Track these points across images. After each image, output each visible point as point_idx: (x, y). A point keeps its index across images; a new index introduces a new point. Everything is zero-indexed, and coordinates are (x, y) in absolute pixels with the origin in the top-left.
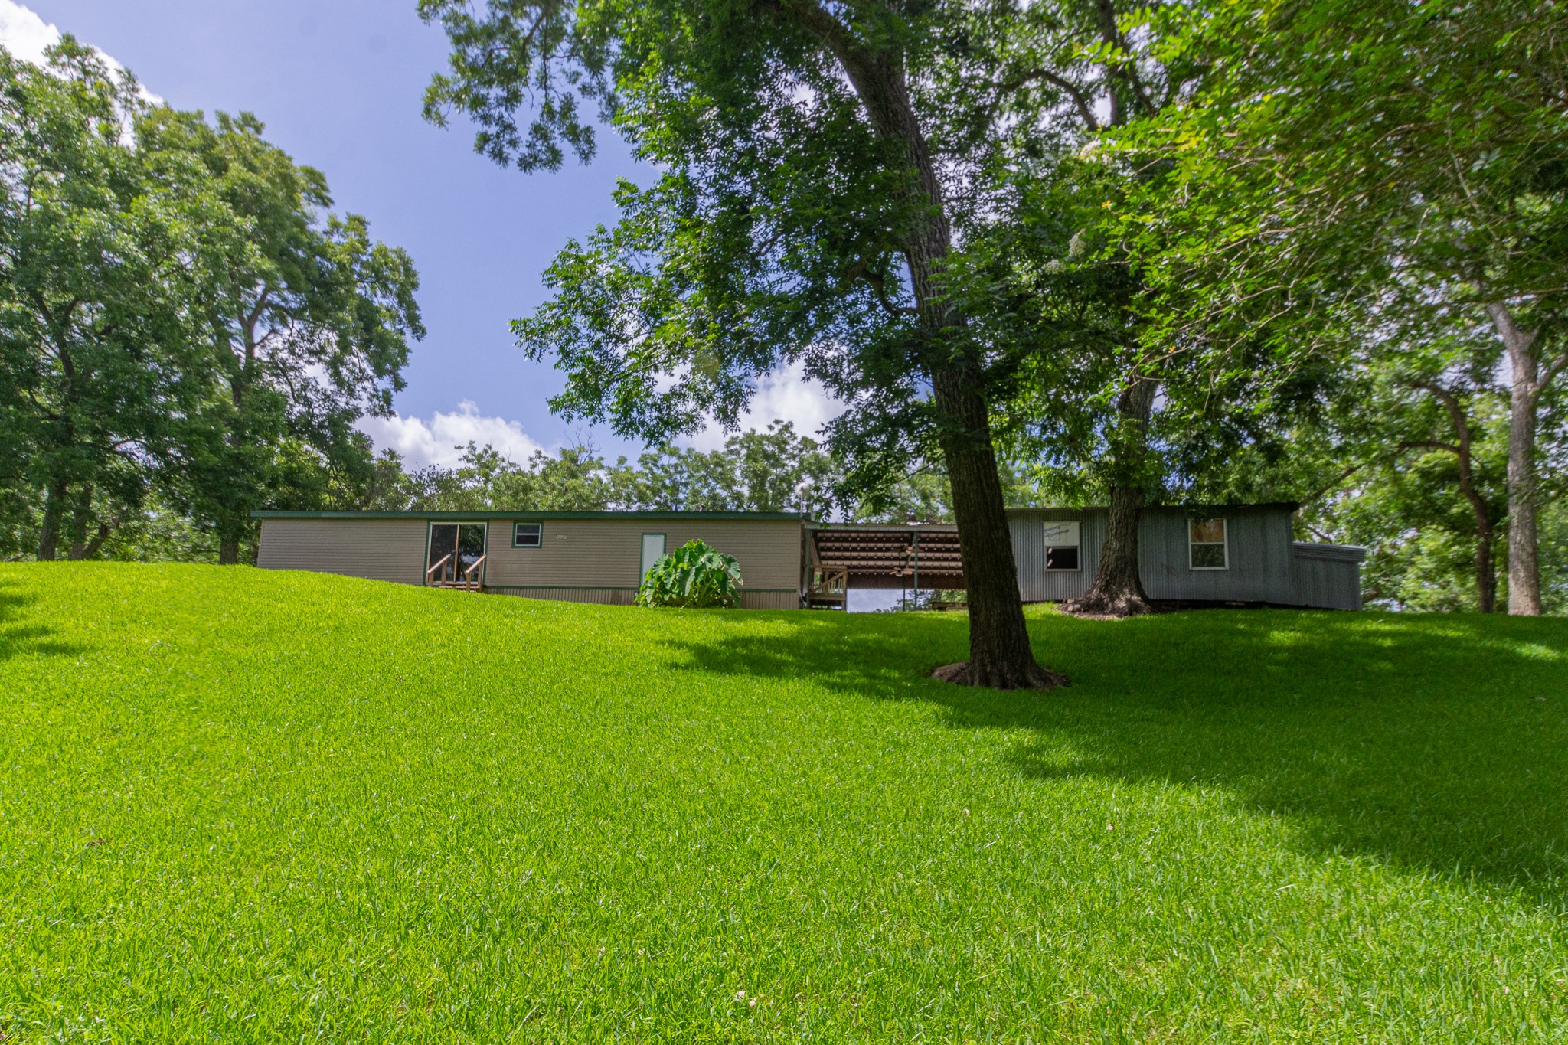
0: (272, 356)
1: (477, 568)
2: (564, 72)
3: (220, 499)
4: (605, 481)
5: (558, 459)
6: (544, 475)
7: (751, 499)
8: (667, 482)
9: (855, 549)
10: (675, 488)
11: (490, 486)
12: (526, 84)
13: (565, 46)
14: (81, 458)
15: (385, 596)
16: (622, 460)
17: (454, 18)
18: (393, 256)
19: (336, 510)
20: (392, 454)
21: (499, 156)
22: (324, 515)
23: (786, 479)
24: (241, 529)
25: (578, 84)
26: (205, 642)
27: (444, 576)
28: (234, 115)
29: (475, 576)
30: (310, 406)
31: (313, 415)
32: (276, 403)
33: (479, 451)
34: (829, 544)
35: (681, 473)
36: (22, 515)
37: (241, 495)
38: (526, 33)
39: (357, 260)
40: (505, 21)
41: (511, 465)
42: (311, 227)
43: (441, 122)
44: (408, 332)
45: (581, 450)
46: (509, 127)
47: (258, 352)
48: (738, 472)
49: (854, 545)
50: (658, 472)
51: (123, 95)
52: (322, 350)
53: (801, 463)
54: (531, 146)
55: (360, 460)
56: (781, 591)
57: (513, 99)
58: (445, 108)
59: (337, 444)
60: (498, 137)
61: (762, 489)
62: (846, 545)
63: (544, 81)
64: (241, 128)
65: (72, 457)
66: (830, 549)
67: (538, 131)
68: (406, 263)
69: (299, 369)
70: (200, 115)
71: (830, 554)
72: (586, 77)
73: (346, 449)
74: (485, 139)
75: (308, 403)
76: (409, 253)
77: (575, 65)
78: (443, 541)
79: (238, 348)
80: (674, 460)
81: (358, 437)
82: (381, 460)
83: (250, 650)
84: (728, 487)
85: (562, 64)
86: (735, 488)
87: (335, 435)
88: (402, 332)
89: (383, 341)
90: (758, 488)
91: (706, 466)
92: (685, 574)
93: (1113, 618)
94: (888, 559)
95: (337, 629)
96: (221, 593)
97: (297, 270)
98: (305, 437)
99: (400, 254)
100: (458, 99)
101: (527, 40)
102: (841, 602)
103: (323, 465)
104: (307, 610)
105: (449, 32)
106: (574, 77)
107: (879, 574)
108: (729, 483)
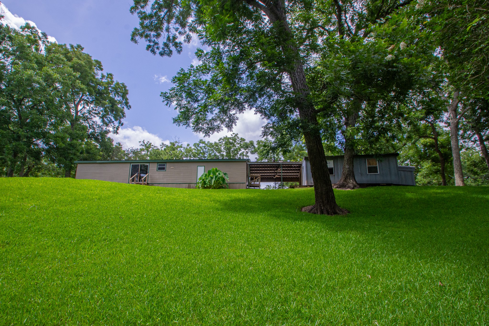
0: (83, 115)
1: (146, 178)
2: (174, 28)
3: (65, 158)
4: (183, 151)
5: (169, 145)
6: (165, 150)
7: (227, 156)
8: (202, 151)
9: (261, 170)
10: (204, 153)
11: (149, 153)
12: (162, 31)
13: (174, 20)
14: (22, 145)
15: (116, 187)
16: (188, 145)
17: (141, 13)
18: (121, 85)
19: (102, 160)
20: (119, 144)
21: (153, 52)
22: (98, 162)
23: (236, 150)
24: (71, 167)
25: (178, 31)
26: (51, 205)
27: (135, 181)
28: (75, 45)
29: (145, 181)
30: (95, 130)
31: (95, 132)
32: (84, 128)
33: (146, 143)
34: (253, 169)
35: (206, 149)
36: (6, 164)
37: (71, 156)
38: (163, 16)
39: (110, 87)
40: (156, 13)
41: (155, 147)
42: (96, 77)
43: (136, 42)
44: (125, 107)
45: (176, 142)
46: (156, 44)
47: (79, 114)
48: (222, 148)
49: (261, 169)
50: (199, 148)
51: (43, 40)
52: (99, 113)
53: (240, 145)
54: (163, 49)
55: (110, 146)
56: (241, 183)
57: (158, 35)
58: (137, 38)
59: (102, 141)
60: (153, 46)
61: (230, 153)
62: (258, 169)
63: (168, 30)
64: (77, 49)
65: (19, 145)
66: (253, 170)
67: (166, 45)
68: (125, 87)
69: (92, 118)
70: (65, 45)
71: (253, 172)
72: (180, 29)
73: (105, 142)
74: (149, 46)
75: (94, 128)
76: (126, 84)
77: (177, 26)
78: (134, 169)
79: (73, 112)
80: (204, 145)
81: (109, 139)
82: (116, 146)
83: (66, 208)
84: (219, 153)
85: (173, 25)
86: (222, 153)
87: (102, 138)
88: (123, 108)
89: (117, 110)
90: (228, 153)
91: (213, 146)
92: (212, 178)
93: (349, 189)
94: (271, 173)
95: (99, 199)
96: (59, 187)
97: (92, 89)
98: (93, 139)
99: (123, 84)
100: (141, 35)
101: (163, 18)
102: (259, 186)
103: (98, 147)
104: (89, 192)
105: (139, 17)
106: (177, 30)
107: (268, 178)
108: (220, 151)
